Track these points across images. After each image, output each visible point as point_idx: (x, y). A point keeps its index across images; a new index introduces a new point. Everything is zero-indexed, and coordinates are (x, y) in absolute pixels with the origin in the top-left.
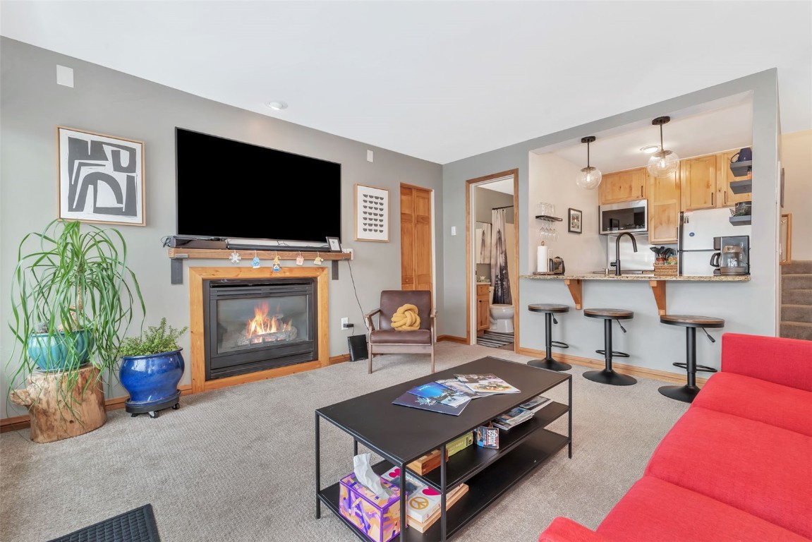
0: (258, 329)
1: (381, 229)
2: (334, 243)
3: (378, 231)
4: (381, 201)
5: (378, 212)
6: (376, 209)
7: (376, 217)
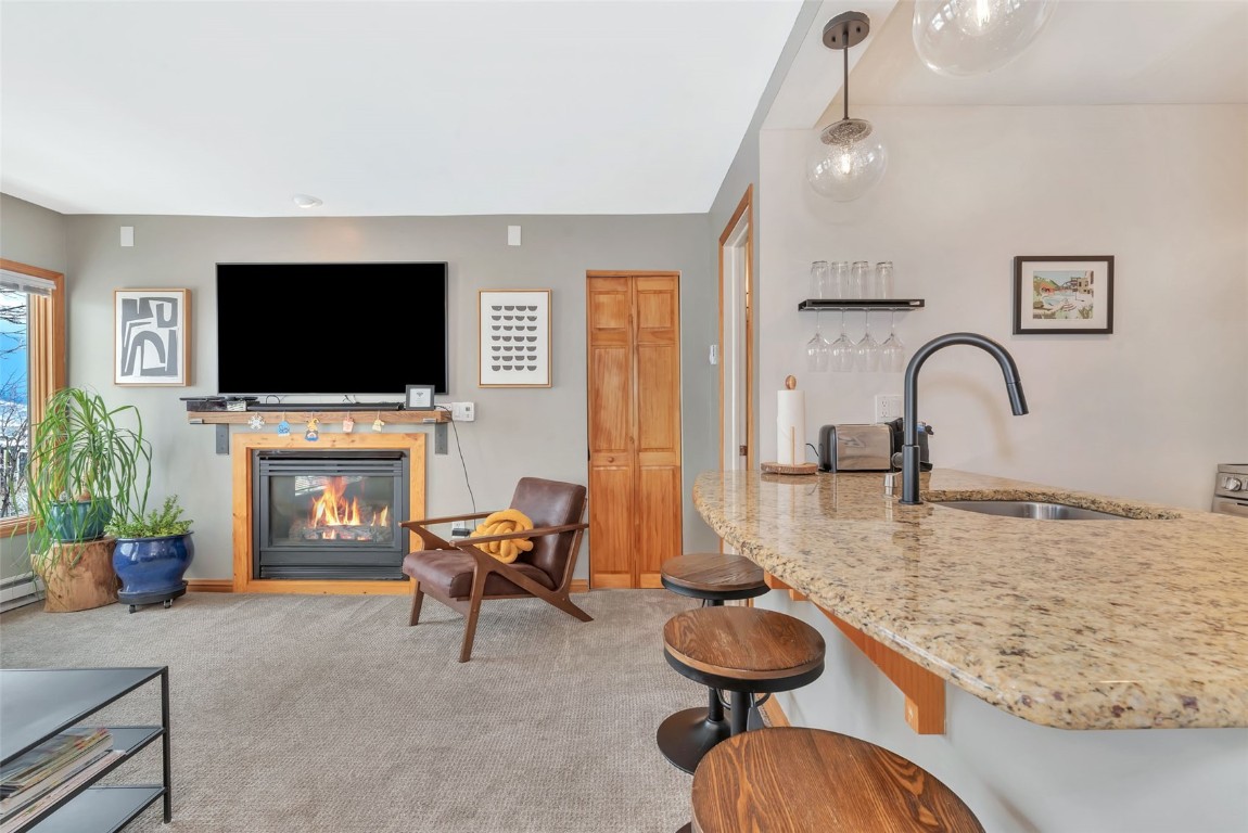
0: (328, 514)
1: (532, 363)
2: (420, 396)
3: (526, 368)
4: (532, 314)
5: (526, 333)
6: (520, 328)
7: (519, 344)
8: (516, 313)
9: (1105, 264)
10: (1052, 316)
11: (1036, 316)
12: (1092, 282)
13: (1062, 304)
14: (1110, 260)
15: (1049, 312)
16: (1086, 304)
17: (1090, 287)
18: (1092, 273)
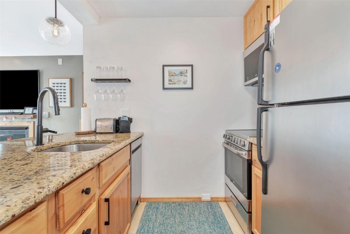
1: (65, 100)
2: (29, 110)
3: (63, 102)
4: (64, 85)
5: (63, 91)
6: (61, 90)
7: (61, 94)
8: (59, 85)
9: (191, 67)
10: (174, 84)
11: (169, 84)
12: (187, 73)
13: (177, 80)
14: (192, 66)
15: (174, 82)
16: (185, 80)
17: (186, 74)
18: (187, 70)
